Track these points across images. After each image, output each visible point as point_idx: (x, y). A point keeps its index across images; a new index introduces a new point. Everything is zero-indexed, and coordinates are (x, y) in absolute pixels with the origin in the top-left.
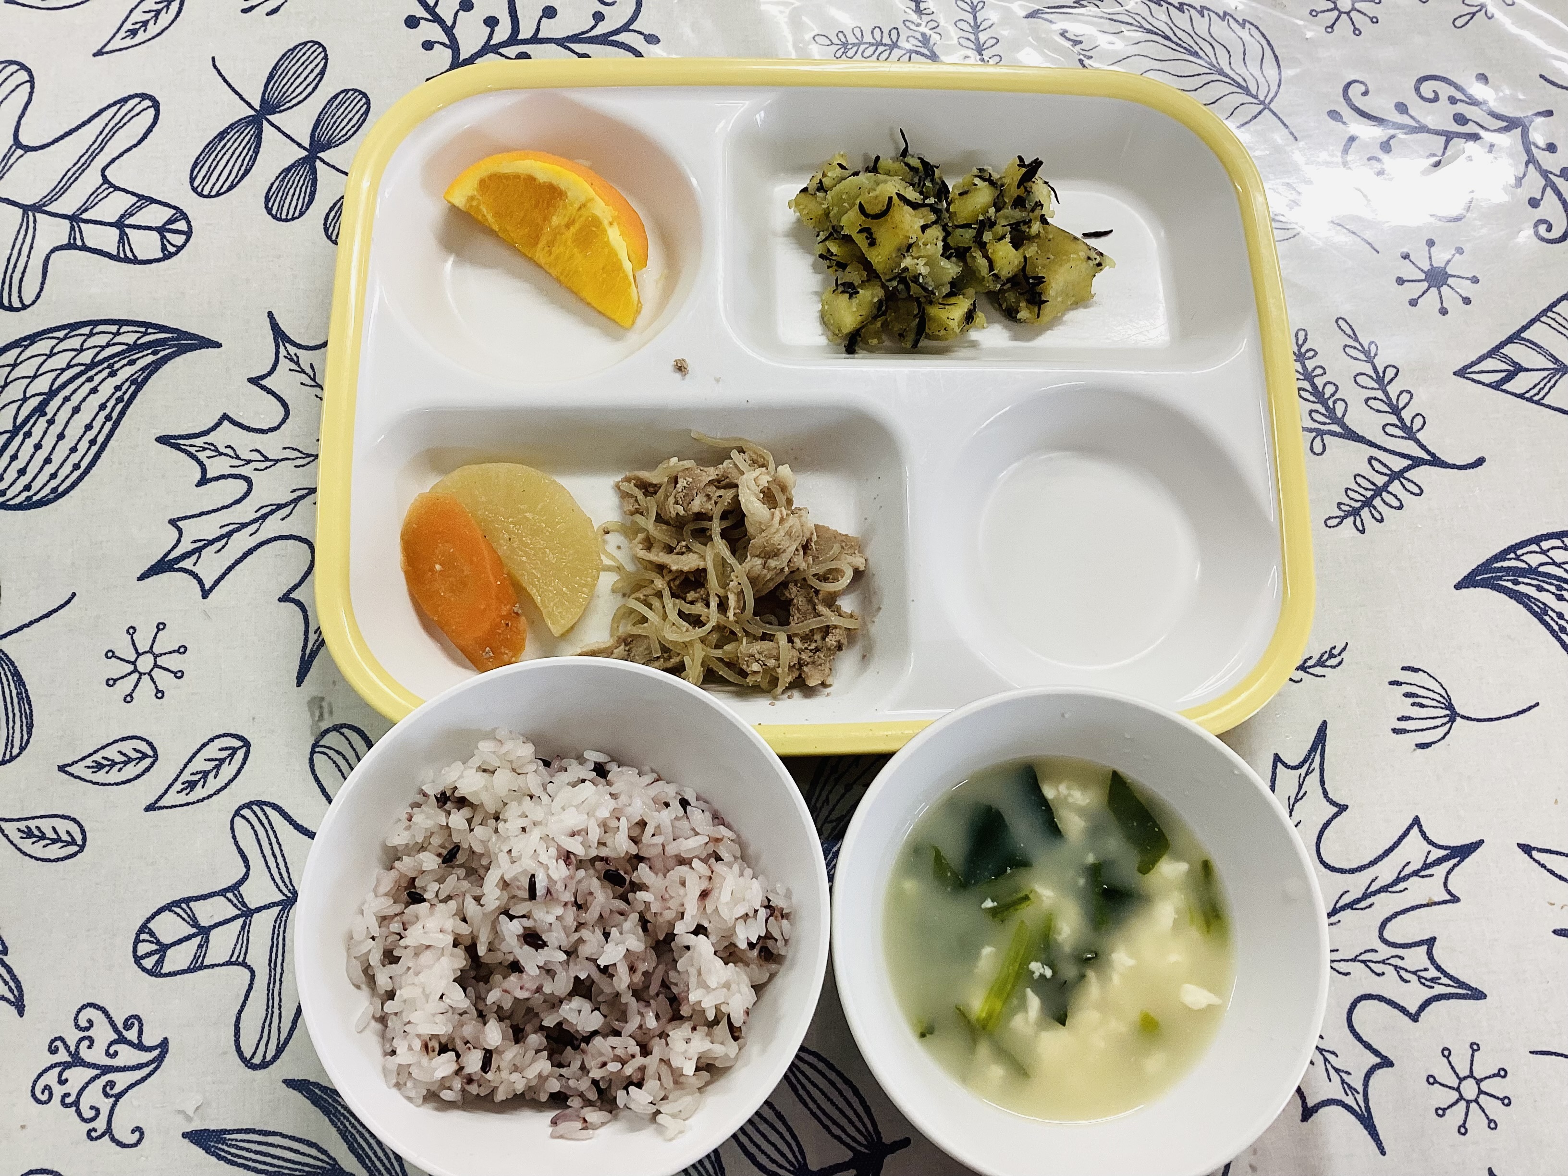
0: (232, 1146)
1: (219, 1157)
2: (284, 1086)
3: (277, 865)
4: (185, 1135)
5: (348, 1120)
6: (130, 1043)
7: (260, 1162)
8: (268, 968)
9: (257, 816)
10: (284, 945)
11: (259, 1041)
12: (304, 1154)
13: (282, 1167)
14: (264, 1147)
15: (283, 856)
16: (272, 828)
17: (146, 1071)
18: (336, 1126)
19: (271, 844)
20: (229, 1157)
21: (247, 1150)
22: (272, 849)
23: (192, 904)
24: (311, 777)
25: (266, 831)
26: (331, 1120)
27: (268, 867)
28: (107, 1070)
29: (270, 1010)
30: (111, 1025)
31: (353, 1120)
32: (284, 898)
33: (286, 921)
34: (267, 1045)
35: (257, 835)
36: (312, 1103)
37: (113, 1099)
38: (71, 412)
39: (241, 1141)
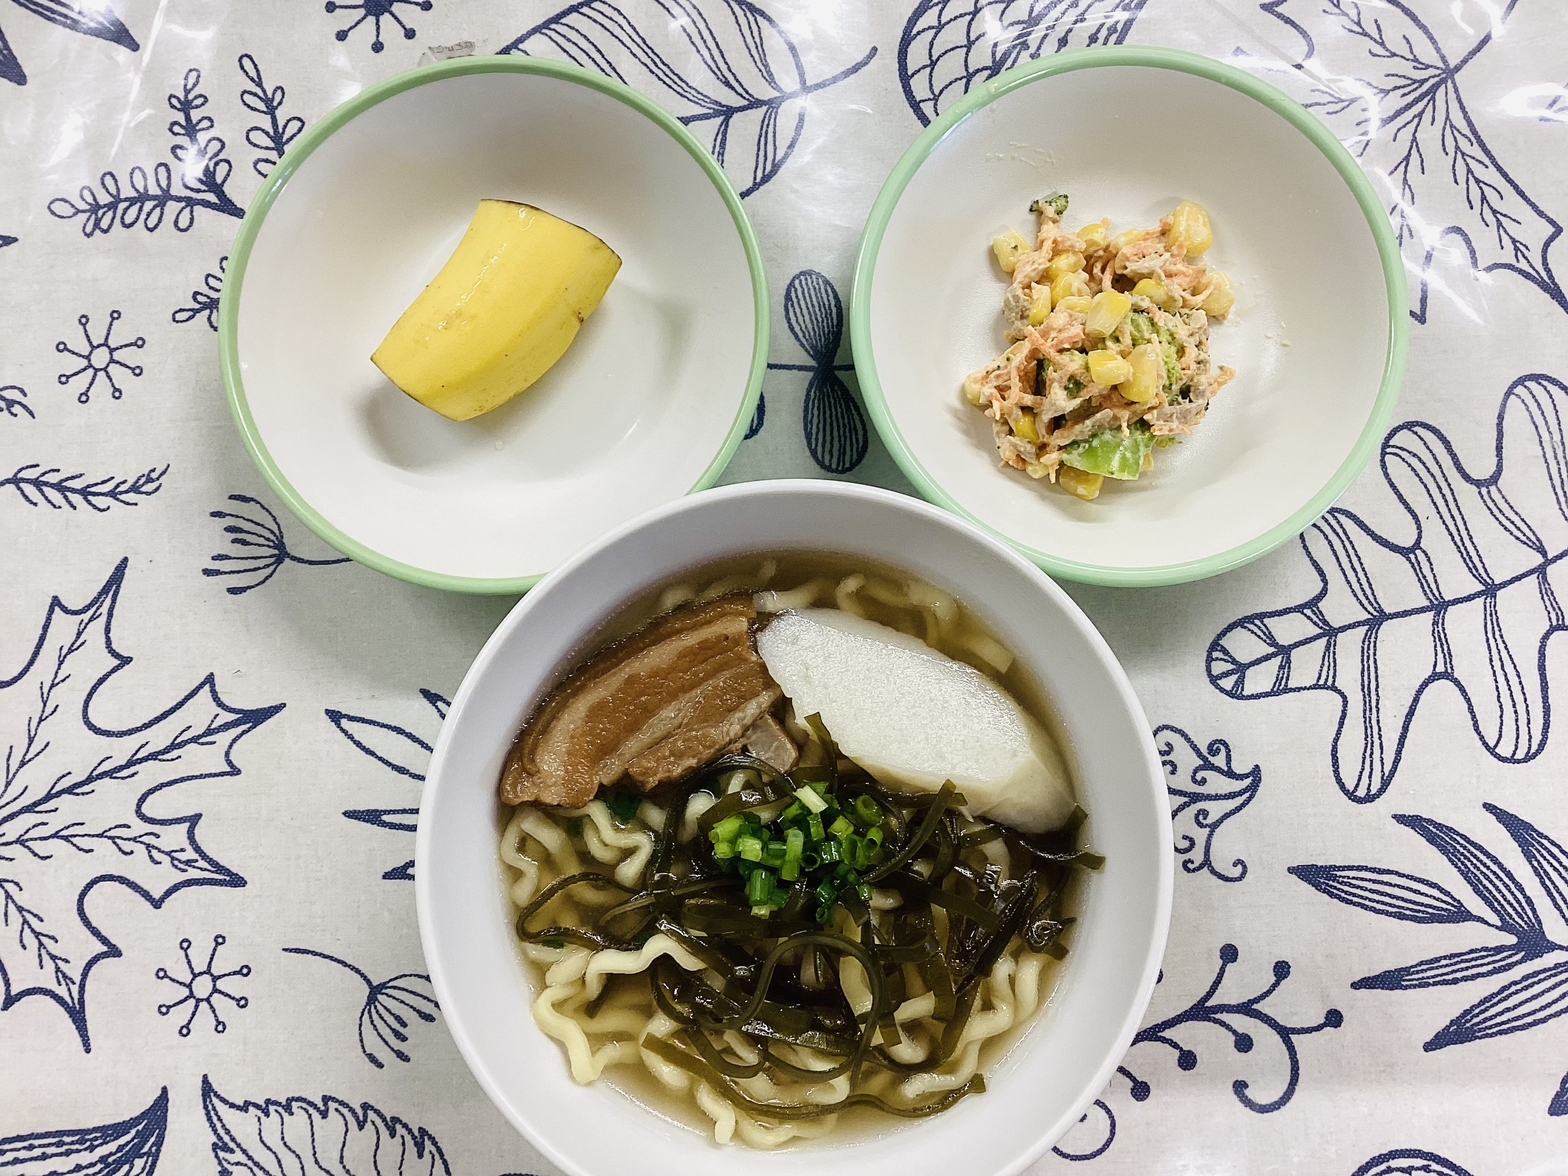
0: (1346, 884)
1: (1331, 895)
2: (1394, 821)
3: (1359, 580)
4: (1291, 870)
5: (1469, 860)
6: (1218, 770)
7: (1378, 902)
8: (1362, 693)
9: (1329, 524)
10: (1376, 668)
11: (1361, 773)
12: (1427, 895)
13: (1403, 908)
14: (1382, 886)
15: (1363, 570)
16: (1348, 538)
17: (1239, 800)
18: (1456, 866)
19: (1349, 556)
20: (1343, 895)
21: (1361, 888)
22: (1351, 561)
23: (1266, 621)
24: (1385, 481)
25: (1342, 542)
26: (1450, 860)
27: (1348, 582)
28: (1195, 798)
29: (1369, 739)
30: (1193, 749)
31: (1475, 861)
32: (1370, 616)
33: (1375, 642)
34: (1370, 777)
35: (1331, 546)
36: (1428, 840)
37: (1208, 829)
38: (1057, 45)
39: (1354, 878)
